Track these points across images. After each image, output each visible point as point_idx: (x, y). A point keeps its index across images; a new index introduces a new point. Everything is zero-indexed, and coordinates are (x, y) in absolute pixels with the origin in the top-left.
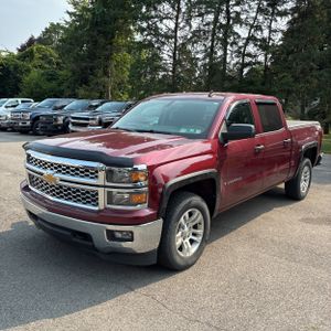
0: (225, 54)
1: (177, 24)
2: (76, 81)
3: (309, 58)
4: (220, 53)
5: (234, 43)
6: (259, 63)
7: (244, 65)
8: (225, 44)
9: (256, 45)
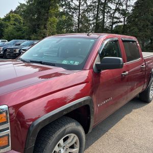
0: (104, 17)
1: (80, 3)
2: (31, 31)
3: (147, 19)
4: (101, 17)
5: (108, 12)
6: (121, 22)
7: (113, 23)
8: (103, 12)
9: (119, 13)
